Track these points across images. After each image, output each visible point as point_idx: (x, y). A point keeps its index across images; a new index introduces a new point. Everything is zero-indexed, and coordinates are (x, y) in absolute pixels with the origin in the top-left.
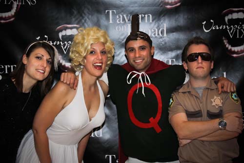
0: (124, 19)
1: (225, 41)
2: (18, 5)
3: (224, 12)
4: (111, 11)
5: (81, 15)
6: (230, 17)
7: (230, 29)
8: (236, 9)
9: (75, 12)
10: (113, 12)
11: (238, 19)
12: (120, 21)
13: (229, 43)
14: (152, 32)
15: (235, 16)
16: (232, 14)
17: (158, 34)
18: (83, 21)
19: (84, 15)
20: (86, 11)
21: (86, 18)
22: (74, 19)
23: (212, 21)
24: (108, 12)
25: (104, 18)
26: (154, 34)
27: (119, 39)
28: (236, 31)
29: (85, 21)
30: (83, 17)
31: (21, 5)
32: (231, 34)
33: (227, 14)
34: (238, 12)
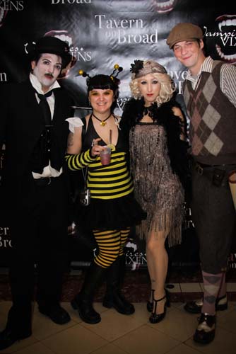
0: (114, 25)
1: (218, 49)
2: (5, 11)
3: (218, 18)
4: (100, 16)
5: (70, 20)
6: (224, 24)
7: (224, 36)
8: (230, 16)
9: (64, 18)
10: (102, 17)
11: (232, 26)
12: (109, 26)
13: (222, 51)
14: (143, 39)
15: (229, 23)
16: (225, 20)
17: (149, 41)
18: (72, 26)
19: (72, 20)
20: (74, 16)
21: (74, 23)
22: (62, 25)
23: (205, 27)
24: (98, 17)
25: (93, 24)
26: (146, 41)
27: (109, 45)
28: (230, 39)
29: (74, 26)
30: (71, 23)
31: (8, 11)
32: (225, 41)
33: (221, 21)
34: (232, 19)
